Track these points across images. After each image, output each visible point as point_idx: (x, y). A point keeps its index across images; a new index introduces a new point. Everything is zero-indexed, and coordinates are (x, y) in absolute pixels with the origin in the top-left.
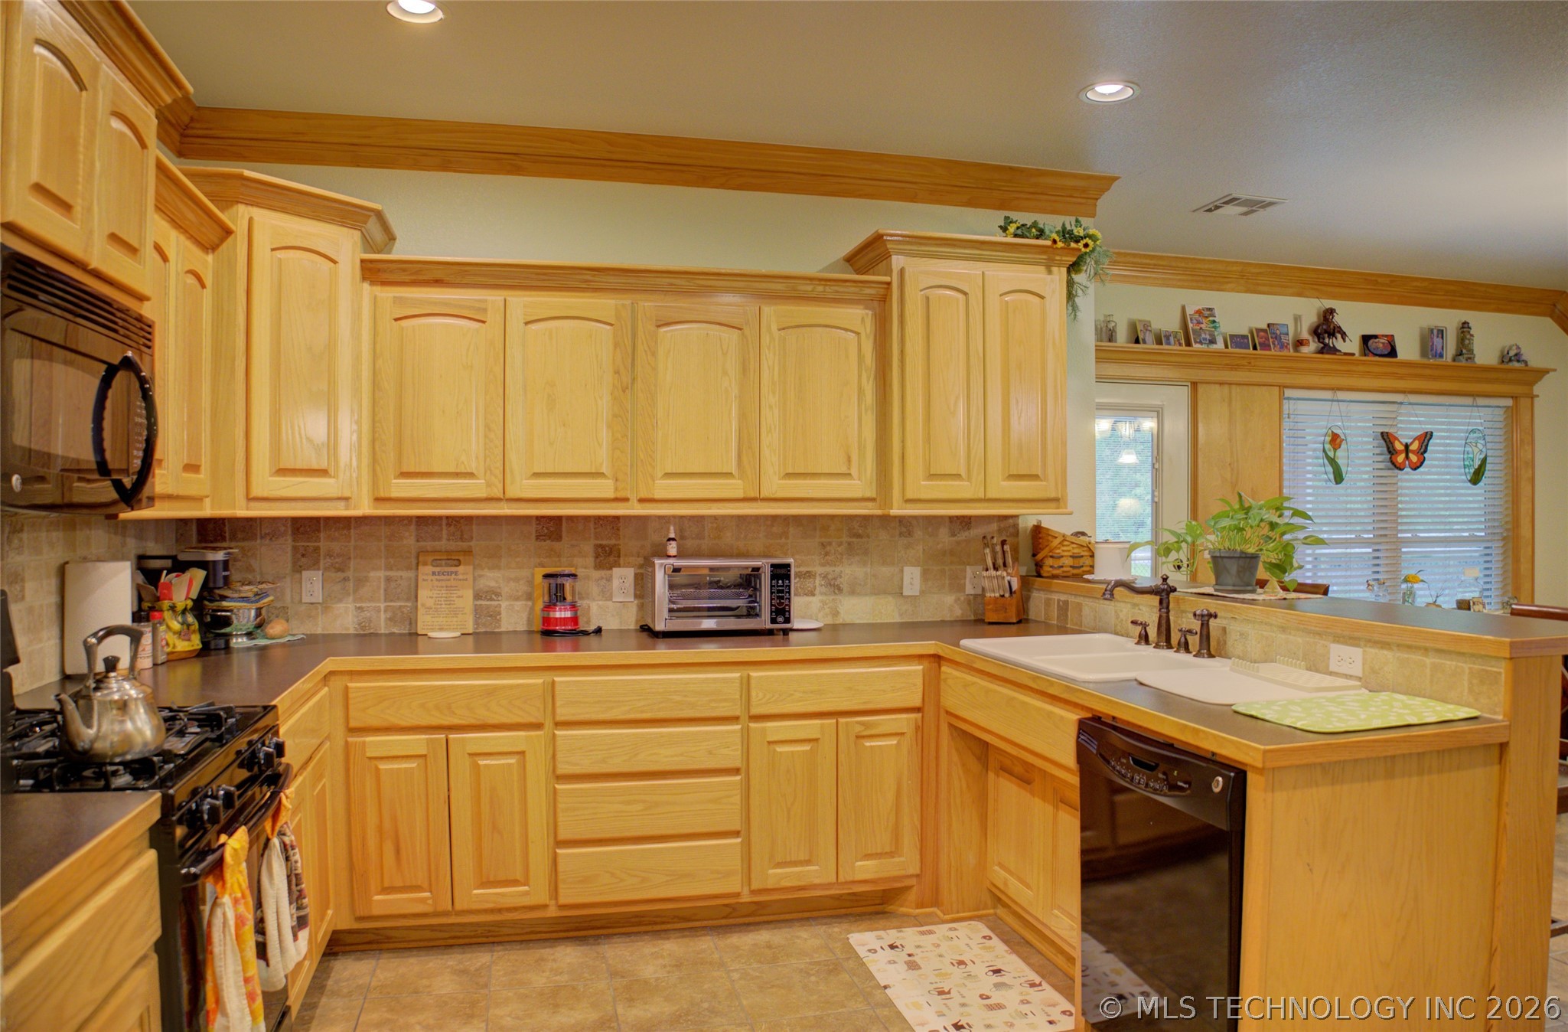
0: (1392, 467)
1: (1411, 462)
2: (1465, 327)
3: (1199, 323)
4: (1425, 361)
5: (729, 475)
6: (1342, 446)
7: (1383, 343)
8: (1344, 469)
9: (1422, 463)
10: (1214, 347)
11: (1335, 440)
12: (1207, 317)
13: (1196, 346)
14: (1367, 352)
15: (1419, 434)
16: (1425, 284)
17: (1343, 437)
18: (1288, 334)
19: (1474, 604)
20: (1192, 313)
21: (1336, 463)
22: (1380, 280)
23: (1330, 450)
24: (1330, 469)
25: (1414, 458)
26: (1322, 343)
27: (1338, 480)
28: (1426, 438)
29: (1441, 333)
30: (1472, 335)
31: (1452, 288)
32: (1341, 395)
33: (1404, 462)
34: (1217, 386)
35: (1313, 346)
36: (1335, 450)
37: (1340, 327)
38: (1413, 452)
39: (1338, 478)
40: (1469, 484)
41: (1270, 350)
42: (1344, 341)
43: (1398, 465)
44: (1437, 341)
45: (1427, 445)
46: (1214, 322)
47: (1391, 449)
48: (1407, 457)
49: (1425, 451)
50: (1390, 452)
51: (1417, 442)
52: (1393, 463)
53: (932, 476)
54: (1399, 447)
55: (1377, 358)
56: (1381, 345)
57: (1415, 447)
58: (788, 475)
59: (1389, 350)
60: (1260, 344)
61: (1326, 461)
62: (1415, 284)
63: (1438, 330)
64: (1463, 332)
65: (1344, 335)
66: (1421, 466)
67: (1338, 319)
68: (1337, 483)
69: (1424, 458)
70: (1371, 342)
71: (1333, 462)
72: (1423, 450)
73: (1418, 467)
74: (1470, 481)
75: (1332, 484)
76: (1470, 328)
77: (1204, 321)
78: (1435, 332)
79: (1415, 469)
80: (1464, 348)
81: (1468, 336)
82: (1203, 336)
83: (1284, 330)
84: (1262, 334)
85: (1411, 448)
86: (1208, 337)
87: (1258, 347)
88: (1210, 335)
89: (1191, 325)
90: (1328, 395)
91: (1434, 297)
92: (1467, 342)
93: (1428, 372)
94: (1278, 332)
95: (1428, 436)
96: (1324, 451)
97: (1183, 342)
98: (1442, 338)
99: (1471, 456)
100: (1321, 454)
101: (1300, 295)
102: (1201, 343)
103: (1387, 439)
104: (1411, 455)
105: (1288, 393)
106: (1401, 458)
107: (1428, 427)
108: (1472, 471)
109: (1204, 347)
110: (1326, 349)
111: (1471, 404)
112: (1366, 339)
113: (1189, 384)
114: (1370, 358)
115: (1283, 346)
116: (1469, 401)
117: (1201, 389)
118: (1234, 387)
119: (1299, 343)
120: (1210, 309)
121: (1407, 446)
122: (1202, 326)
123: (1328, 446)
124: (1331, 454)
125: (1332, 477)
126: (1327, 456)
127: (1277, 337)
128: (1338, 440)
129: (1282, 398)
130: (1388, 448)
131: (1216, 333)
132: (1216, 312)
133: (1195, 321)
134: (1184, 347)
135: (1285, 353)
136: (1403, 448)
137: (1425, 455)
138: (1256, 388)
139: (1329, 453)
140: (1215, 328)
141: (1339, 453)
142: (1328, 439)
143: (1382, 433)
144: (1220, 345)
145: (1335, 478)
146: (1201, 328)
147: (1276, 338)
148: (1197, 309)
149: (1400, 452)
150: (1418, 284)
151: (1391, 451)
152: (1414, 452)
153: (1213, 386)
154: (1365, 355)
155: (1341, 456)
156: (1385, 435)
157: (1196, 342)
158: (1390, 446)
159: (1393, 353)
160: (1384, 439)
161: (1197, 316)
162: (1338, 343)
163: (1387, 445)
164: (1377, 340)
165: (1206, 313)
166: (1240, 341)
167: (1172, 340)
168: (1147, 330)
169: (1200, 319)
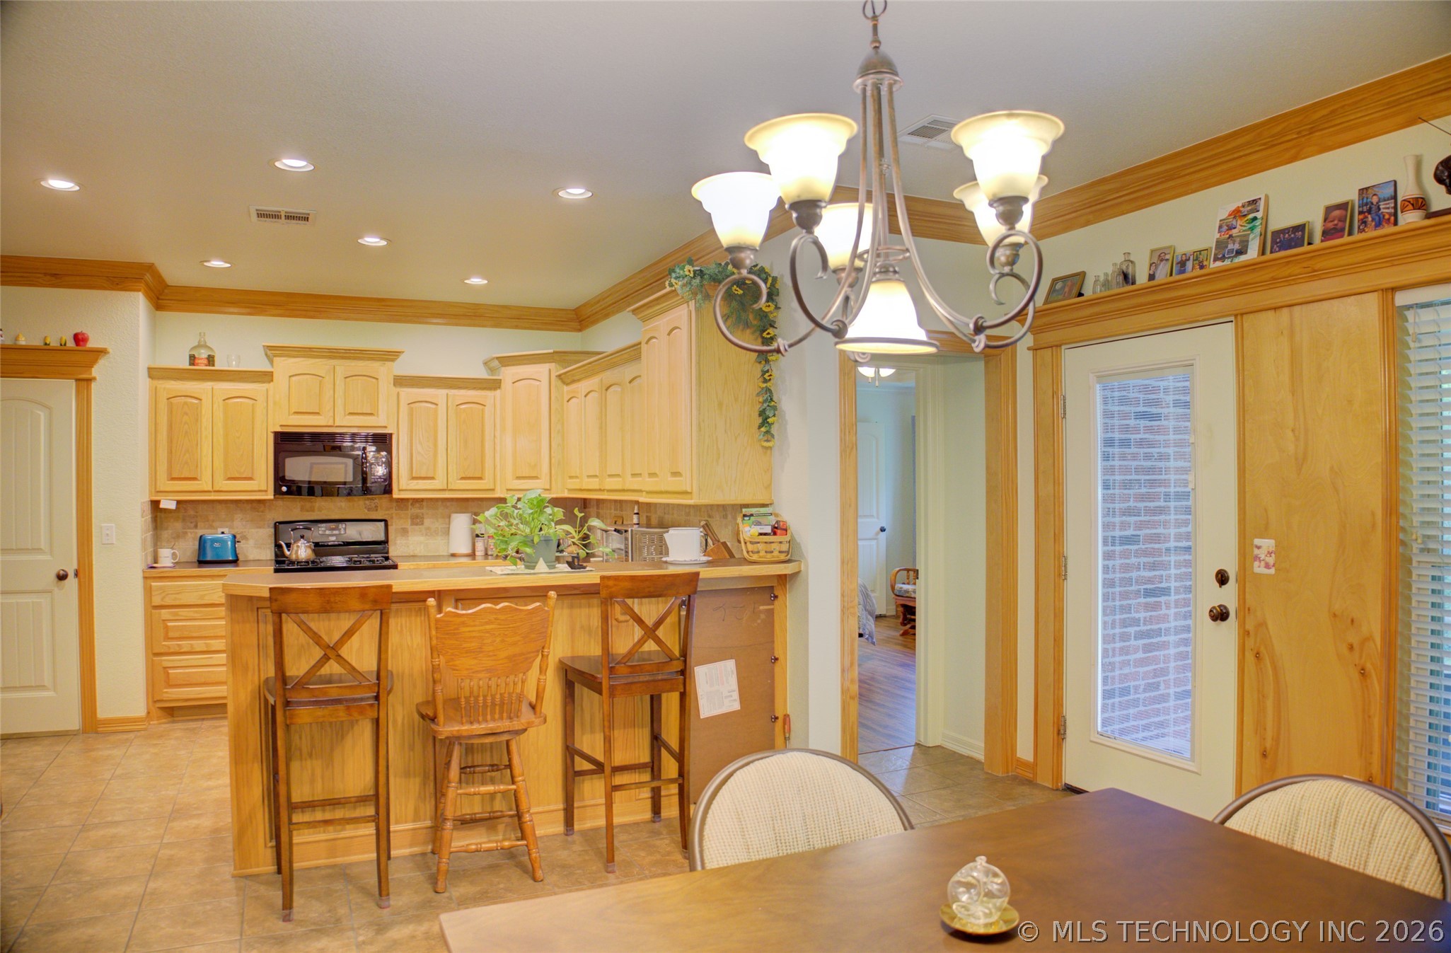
3: (1231, 228)
10: (1243, 258)
12: (1245, 216)
18: (1391, 198)
34: (1271, 313)
46: (1254, 219)
82: (1230, 246)
84: (1337, 213)
86: (1237, 246)
88: (1240, 242)
94: (1374, 200)
97: (1208, 262)
105: (1401, 299)
109: (1227, 262)
113: (1233, 318)
115: (1382, 221)
118: (1297, 308)
119: (1404, 208)
120: (1254, 202)
127: (1371, 209)
131: (1251, 237)
132: (1262, 204)
135: (1386, 230)
140: (1252, 229)
144: (1253, 253)
146: (1231, 236)
147: (1369, 211)
148: (1232, 207)
153: (1264, 315)
165: (1245, 210)
166: (1293, 237)
167: (1189, 265)
168: (1162, 260)
169: (1234, 223)
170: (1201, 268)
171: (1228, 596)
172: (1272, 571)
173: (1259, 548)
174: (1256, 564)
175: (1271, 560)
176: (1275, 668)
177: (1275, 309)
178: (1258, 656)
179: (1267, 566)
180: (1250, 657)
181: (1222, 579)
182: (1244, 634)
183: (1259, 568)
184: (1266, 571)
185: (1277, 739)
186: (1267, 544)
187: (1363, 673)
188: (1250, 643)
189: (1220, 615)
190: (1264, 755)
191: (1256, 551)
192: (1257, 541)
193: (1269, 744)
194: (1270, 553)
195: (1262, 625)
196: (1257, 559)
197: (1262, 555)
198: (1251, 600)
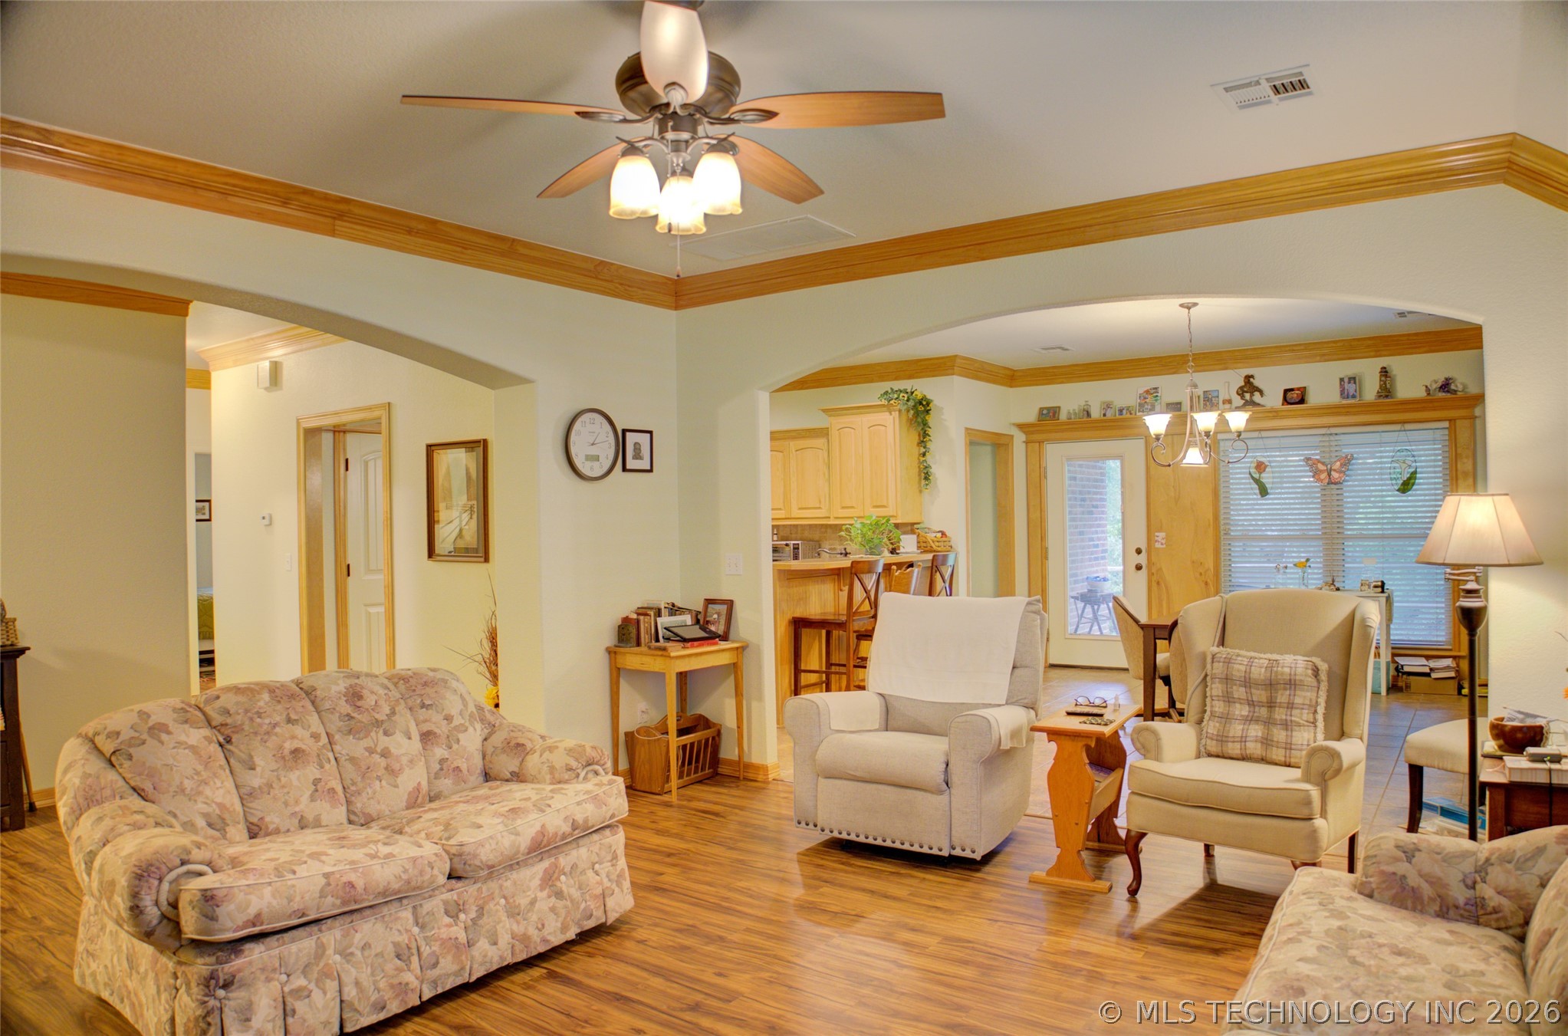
0: (1318, 483)
1: (1333, 478)
2: (1385, 369)
3: (1145, 398)
4: (1345, 402)
5: (780, 509)
6: (1267, 470)
8: (1268, 486)
9: (1344, 479)
11: (1261, 465)
12: (1152, 394)
13: (1139, 414)
17: (1268, 463)
18: (1218, 397)
21: (1261, 482)
22: (1295, 348)
23: (1255, 473)
24: (1256, 486)
25: (1335, 476)
26: (1244, 400)
27: (1264, 494)
28: (1346, 460)
32: (1264, 434)
36: (1260, 473)
37: (1258, 387)
38: (1335, 471)
39: (1264, 491)
40: (1397, 492)
42: (1262, 396)
43: (1320, 481)
44: (1352, 387)
45: (1349, 465)
46: (1157, 396)
48: (1329, 475)
49: (1347, 470)
51: (1338, 463)
52: (1317, 480)
53: (843, 508)
54: (1320, 468)
57: (1337, 467)
58: (800, 509)
61: (1252, 481)
63: (1354, 377)
64: (1383, 376)
65: (1261, 392)
67: (1256, 382)
68: (1262, 496)
69: (1347, 474)
71: (1257, 481)
72: (1344, 468)
74: (1398, 490)
75: (1259, 496)
76: (1387, 372)
77: (1150, 396)
78: (1346, 380)
79: (1339, 483)
81: (1387, 378)
82: (1147, 406)
83: (1215, 394)
85: (1333, 468)
86: (1150, 407)
88: (1152, 405)
89: (1139, 401)
91: (1358, 351)
92: (1387, 383)
94: (1211, 396)
95: (1349, 457)
96: (1250, 474)
98: (1355, 383)
99: (1399, 470)
100: (1248, 476)
101: (1228, 368)
102: (1144, 411)
103: (1310, 462)
104: (1332, 474)
105: (1221, 436)
106: (1324, 476)
108: (1401, 482)
109: (1146, 414)
110: (1248, 404)
111: (1399, 430)
113: (1144, 437)
115: (1214, 405)
116: (1398, 427)
118: (1176, 436)
119: (1225, 402)
120: (1156, 388)
121: (1329, 467)
122: (1147, 400)
123: (1253, 470)
124: (1256, 476)
125: (1257, 491)
126: (1253, 478)
128: (1263, 466)
130: (1312, 469)
131: (1157, 404)
132: (1160, 389)
133: (1143, 398)
136: (1324, 469)
137: (1348, 472)
140: (1156, 400)
141: (1263, 475)
142: (1254, 465)
145: (1261, 493)
146: (1145, 402)
147: (1209, 400)
148: (1146, 389)
149: (1323, 472)
151: (1314, 471)
152: (1339, 471)
155: (1266, 478)
157: (1139, 411)
158: (1313, 467)
160: (1308, 463)
161: (1145, 394)
162: (1257, 397)
165: (1152, 391)
166: (1176, 407)
167: (1124, 412)
168: (1109, 407)
169: (1147, 396)
170: (1131, 414)
171: (1142, 559)
172: (1165, 546)
173: (1158, 536)
174: (1156, 543)
175: (1164, 541)
176: (1167, 587)
178: (1158, 583)
179: (1162, 544)
180: (1154, 584)
181: (1139, 551)
182: (1150, 575)
183: (1158, 545)
184: (1162, 546)
186: (1162, 535)
187: (1206, 583)
188: (1154, 578)
189: (1139, 568)
191: (1155, 538)
192: (1157, 534)
194: (1162, 538)
195: (1160, 569)
196: (1156, 541)
197: (1159, 539)
198: (1154, 559)
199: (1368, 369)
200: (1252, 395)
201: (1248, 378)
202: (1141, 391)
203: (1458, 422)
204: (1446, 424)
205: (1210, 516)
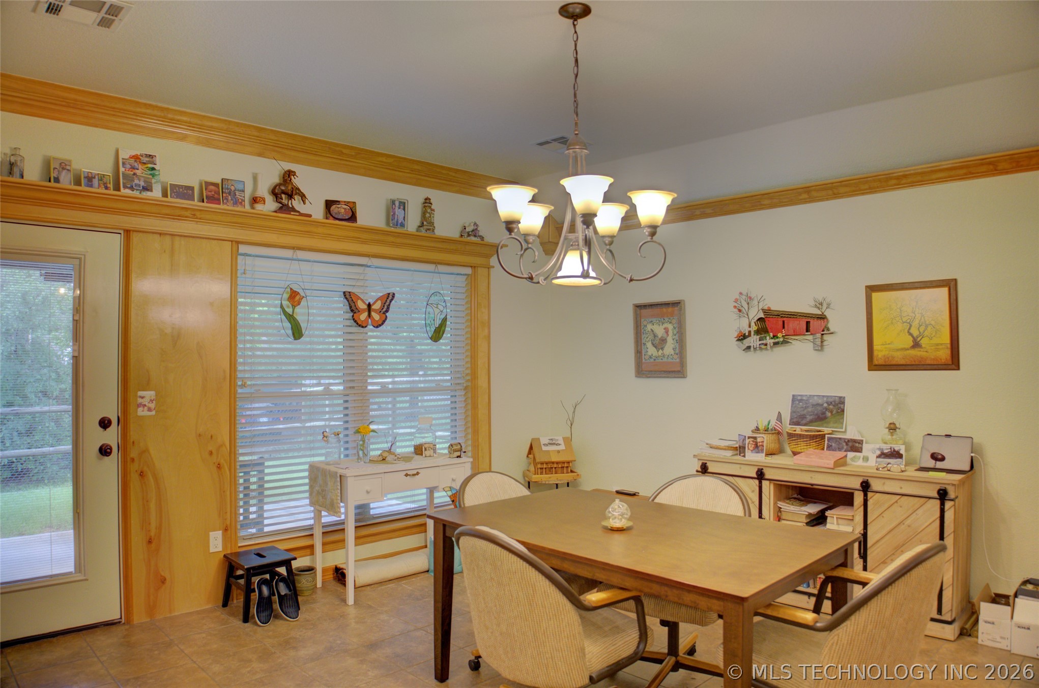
0: (355, 324)
1: (373, 320)
2: (427, 201)
4: (388, 228)
6: (302, 303)
7: (345, 209)
8: (303, 325)
9: (384, 321)
11: (294, 297)
12: (145, 163)
13: (125, 192)
14: (329, 215)
15: (382, 294)
16: (391, 160)
17: (302, 294)
18: (243, 191)
19: (426, 450)
20: (127, 157)
21: (295, 319)
22: (344, 151)
23: (288, 307)
24: (287, 325)
25: (376, 316)
26: (280, 203)
27: (296, 335)
28: (389, 298)
29: (403, 205)
30: (433, 210)
31: (416, 167)
32: (301, 254)
33: (366, 320)
34: (156, 236)
35: (271, 205)
36: (294, 307)
37: (299, 189)
38: (375, 311)
39: (297, 333)
40: (430, 341)
41: (219, 204)
42: (304, 203)
43: (360, 323)
44: (399, 213)
45: (389, 305)
46: (153, 169)
47: (353, 308)
48: (369, 315)
49: (387, 311)
50: (352, 311)
51: (379, 303)
52: (355, 321)
54: (361, 305)
55: (337, 222)
56: (343, 211)
57: (377, 306)
59: (350, 216)
60: (207, 197)
61: (283, 317)
62: (380, 159)
63: (400, 202)
64: (425, 207)
65: (303, 197)
66: (382, 324)
67: (297, 181)
68: (295, 339)
69: (386, 317)
70: (333, 208)
71: (291, 318)
72: (385, 310)
73: (380, 325)
74: (431, 338)
75: (291, 339)
76: (431, 204)
77: (140, 167)
78: (397, 204)
79: (377, 327)
80: (427, 221)
81: (429, 211)
82: (136, 181)
83: (240, 187)
84: (212, 187)
85: (373, 307)
86: (142, 184)
87: (205, 200)
88: (145, 181)
89: (122, 169)
90: (288, 253)
91: (401, 174)
92: (428, 215)
93: (391, 239)
94: (233, 188)
95: (390, 297)
96: (282, 306)
97: (111, 186)
98: (404, 209)
99: (433, 315)
100: (279, 309)
101: (260, 155)
102: (132, 188)
103: (349, 298)
104: (373, 314)
105: (243, 249)
106: (363, 316)
107: (391, 291)
108: (433, 329)
109: (136, 193)
110: (285, 209)
111: (433, 270)
112: (329, 204)
113: (122, 232)
114: (331, 221)
115: (237, 202)
116: (431, 267)
117: (135, 238)
118: (177, 238)
119: (255, 200)
120: (150, 156)
121: (369, 305)
122: (137, 171)
123: (285, 303)
124: (290, 311)
125: (290, 332)
126: (285, 312)
127: (232, 193)
128: (297, 298)
129: (235, 255)
130: (351, 307)
131: (153, 181)
132: (158, 160)
133: (128, 166)
134: (112, 192)
135: (239, 208)
136: (366, 307)
137: (387, 314)
138: (204, 241)
139: (287, 310)
140: (153, 175)
141: (297, 310)
142: (286, 296)
143: (344, 293)
144: (156, 193)
145: (293, 334)
146: (135, 174)
147: (230, 193)
148: (133, 154)
149: (363, 310)
150: (384, 159)
151: (353, 309)
152: (379, 312)
153: (150, 235)
154: (327, 218)
155: (300, 313)
156: (347, 294)
157: (125, 187)
158: (353, 304)
159: (353, 218)
160: (346, 298)
161: (132, 161)
162: (296, 203)
163: (349, 304)
164: (339, 206)
165: (145, 159)
166: (184, 192)
167: (96, 182)
168: (63, 169)
169: (136, 164)
170: (107, 188)
171: (111, 437)
172: (153, 413)
173: (142, 398)
174: (140, 409)
175: (152, 406)
176: (156, 479)
177: (160, 234)
178: (142, 474)
179: (150, 410)
180: (135, 477)
181: (105, 423)
182: (126, 462)
183: (141, 412)
184: (150, 413)
185: (159, 528)
186: (149, 394)
188: (134, 468)
189: (105, 451)
190: (150, 542)
191: (140, 400)
192: (140, 393)
193: (152, 534)
194: (152, 401)
195: (145, 452)
196: (139, 405)
197: (145, 401)
198: (133, 435)
199: (413, 195)
200: (290, 197)
201: (288, 175)
202: (124, 155)
203: (480, 270)
204: (468, 271)
205: (226, 365)
